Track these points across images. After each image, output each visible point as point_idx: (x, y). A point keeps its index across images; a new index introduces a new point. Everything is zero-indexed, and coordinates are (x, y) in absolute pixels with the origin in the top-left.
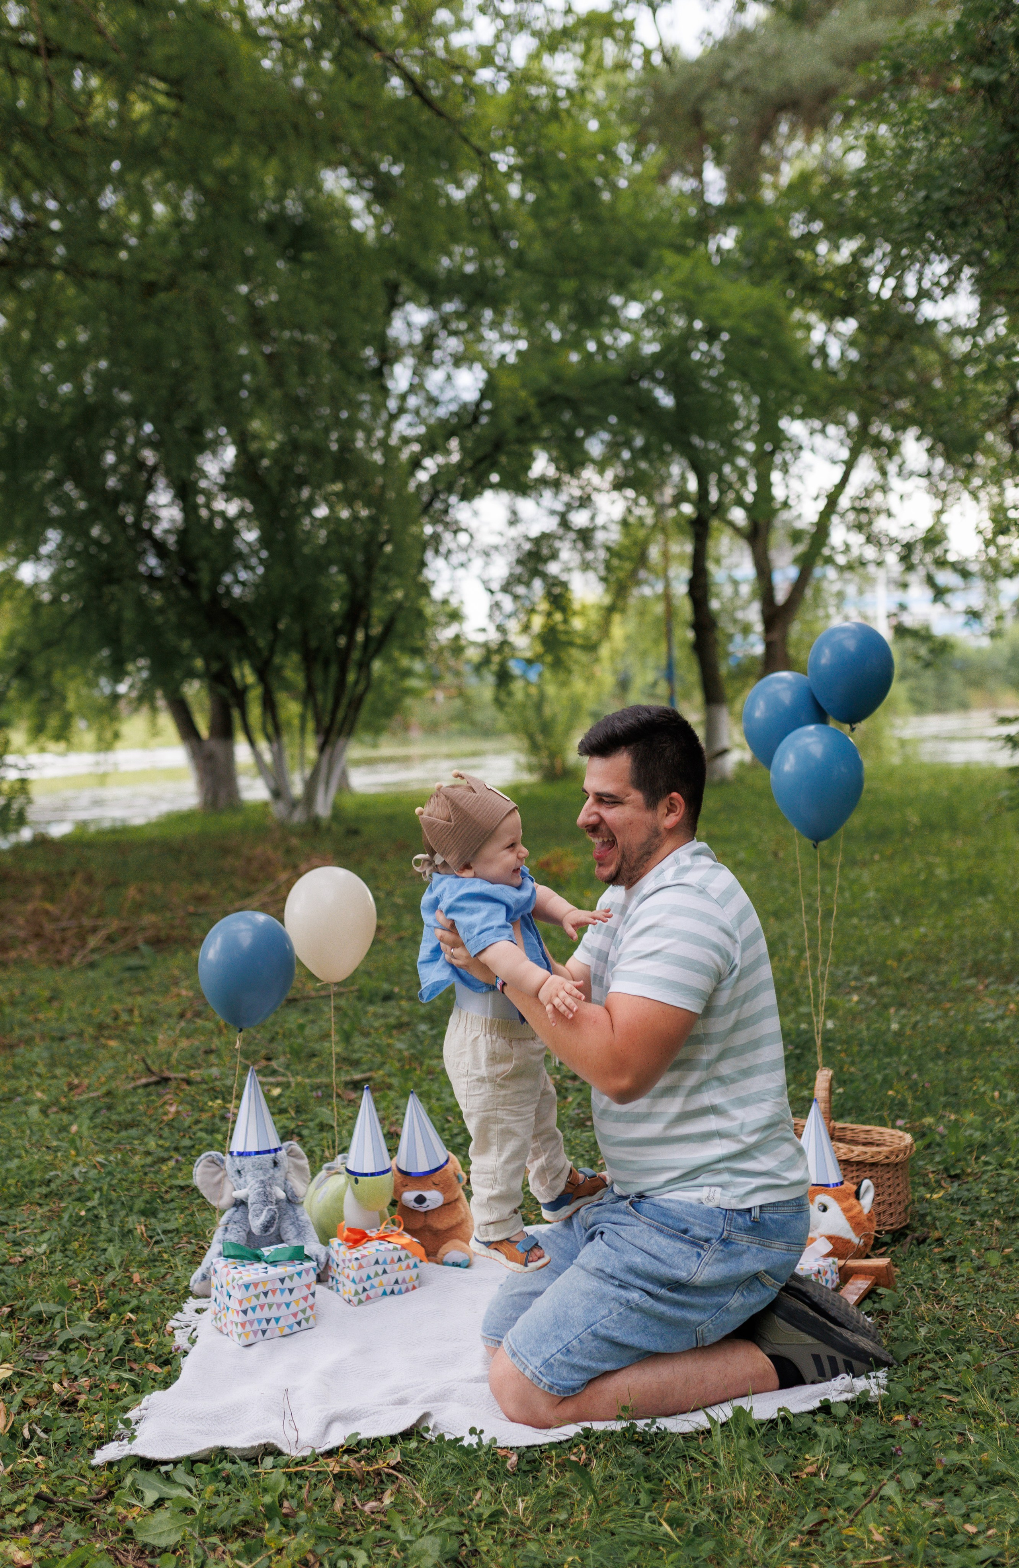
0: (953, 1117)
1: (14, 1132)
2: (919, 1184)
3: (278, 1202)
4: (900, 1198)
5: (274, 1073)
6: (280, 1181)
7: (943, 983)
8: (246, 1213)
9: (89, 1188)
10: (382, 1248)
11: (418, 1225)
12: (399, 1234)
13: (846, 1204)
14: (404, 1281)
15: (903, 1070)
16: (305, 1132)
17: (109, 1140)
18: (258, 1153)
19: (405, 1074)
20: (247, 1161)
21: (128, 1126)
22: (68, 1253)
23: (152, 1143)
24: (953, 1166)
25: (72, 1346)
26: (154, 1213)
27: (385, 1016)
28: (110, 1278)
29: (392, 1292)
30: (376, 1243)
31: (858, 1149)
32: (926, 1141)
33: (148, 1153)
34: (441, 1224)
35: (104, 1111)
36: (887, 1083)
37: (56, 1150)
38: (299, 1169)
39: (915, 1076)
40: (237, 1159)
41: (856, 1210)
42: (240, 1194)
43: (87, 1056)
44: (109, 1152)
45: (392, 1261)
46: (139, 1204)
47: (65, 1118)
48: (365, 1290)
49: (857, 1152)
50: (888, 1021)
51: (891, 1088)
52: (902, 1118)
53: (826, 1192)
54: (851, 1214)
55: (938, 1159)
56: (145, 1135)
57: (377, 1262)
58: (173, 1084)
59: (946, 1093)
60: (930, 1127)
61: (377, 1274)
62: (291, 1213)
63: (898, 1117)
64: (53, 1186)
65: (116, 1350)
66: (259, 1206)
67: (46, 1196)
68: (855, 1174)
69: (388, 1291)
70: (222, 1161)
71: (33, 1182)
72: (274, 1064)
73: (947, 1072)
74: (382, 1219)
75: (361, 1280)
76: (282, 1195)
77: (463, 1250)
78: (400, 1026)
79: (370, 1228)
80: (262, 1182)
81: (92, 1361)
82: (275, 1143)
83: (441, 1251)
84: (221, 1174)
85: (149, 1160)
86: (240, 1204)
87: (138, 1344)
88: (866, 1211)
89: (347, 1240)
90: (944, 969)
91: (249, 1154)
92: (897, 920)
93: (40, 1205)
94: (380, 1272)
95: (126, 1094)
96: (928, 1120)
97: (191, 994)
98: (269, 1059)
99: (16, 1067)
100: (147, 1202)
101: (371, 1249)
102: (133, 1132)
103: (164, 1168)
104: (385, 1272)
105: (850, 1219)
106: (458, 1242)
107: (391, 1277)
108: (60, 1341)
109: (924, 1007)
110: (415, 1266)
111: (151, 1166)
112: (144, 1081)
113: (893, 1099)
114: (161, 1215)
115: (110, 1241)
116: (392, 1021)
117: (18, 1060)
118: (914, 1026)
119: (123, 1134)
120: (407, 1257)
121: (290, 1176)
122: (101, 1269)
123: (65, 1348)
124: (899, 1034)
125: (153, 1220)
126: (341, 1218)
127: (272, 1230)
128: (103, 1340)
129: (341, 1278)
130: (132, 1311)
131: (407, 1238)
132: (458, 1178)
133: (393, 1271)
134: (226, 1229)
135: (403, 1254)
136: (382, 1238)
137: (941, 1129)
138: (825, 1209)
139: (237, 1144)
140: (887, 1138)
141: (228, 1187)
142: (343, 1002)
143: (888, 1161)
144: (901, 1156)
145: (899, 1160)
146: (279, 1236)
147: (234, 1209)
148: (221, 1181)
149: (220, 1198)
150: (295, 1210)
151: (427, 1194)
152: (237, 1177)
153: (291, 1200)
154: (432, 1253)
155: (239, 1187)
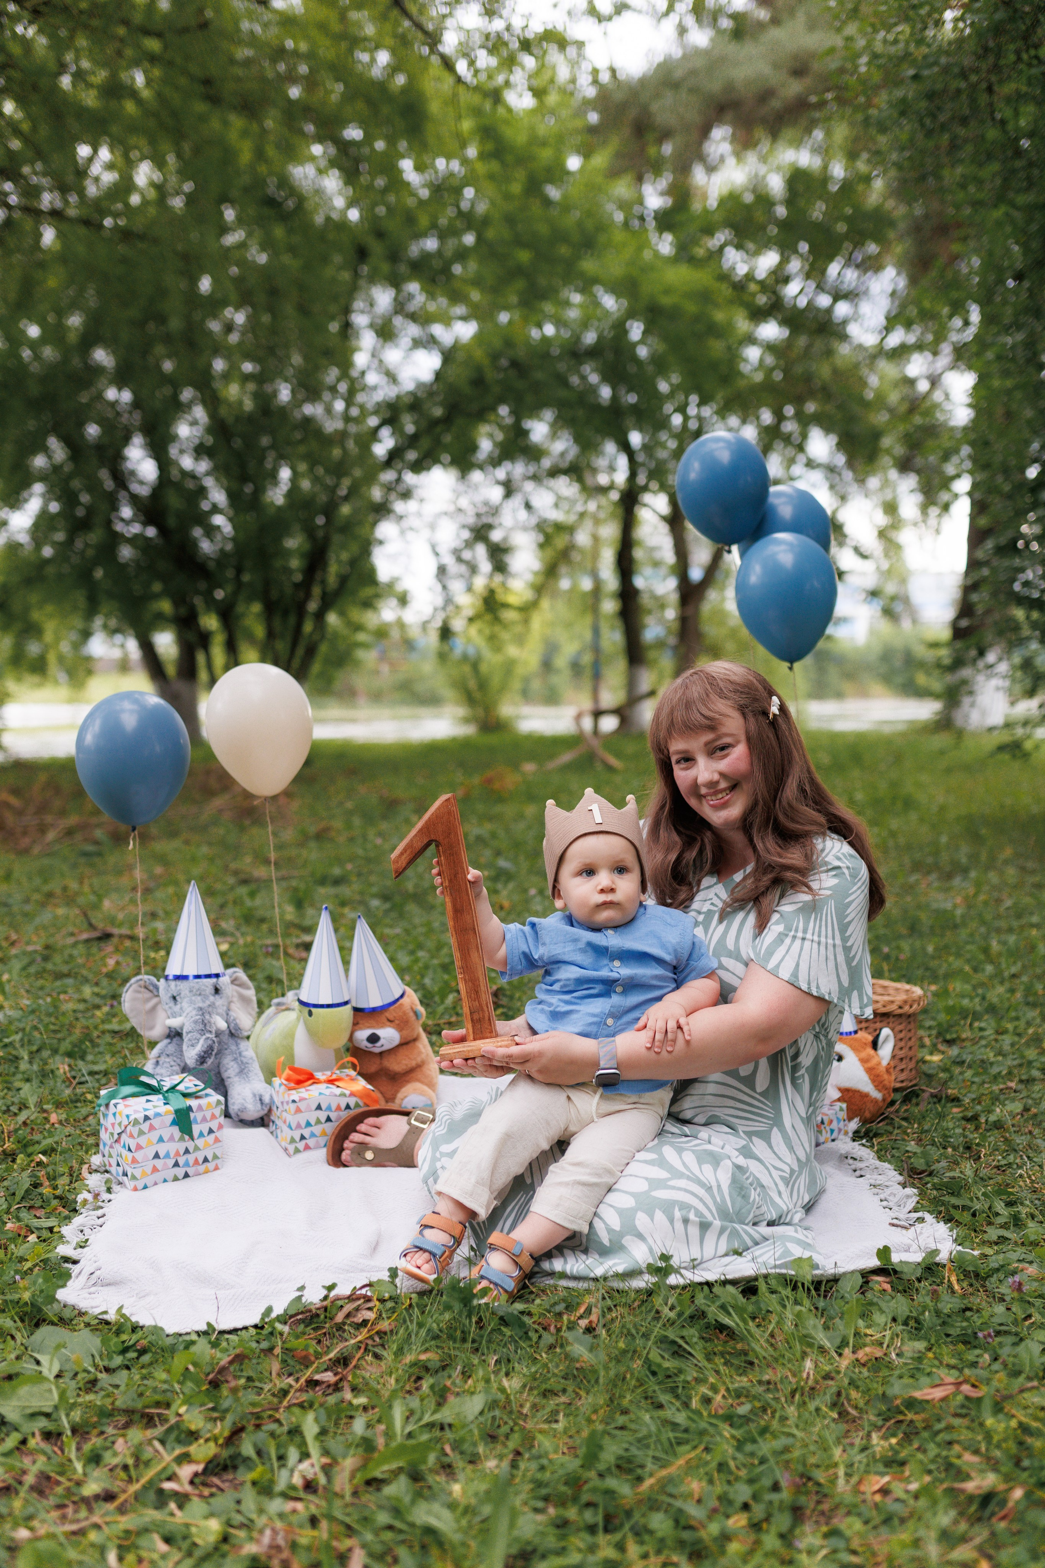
3: (218, 1034)
4: (911, 1053)
6: (222, 1010)
8: (180, 1046)
11: (374, 1068)
12: (353, 1079)
13: (863, 1055)
17: (42, 988)
18: (197, 977)
20: (184, 986)
21: (64, 976)
23: (87, 991)
24: (948, 1031)
26: (82, 1058)
27: (336, 895)
28: (22, 1117)
30: (323, 1086)
33: (82, 1000)
34: (398, 1064)
35: (38, 962)
38: (244, 1000)
40: (173, 984)
41: (875, 1062)
42: (174, 1022)
44: (40, 999)
45: (339, 1108)
46: (65, 1046)
53: (841, 1039)
54: (869, 1065)
56: (82, 984)
57: (320, 1108)
58: (115, 940)
62: (233, 1048)
66: (196, 1035)
70: (157, 988)
76: (222, 1025)
77: (424, 1095)
78: (352, 902)
79: (318, 1070)
80: (201, 1009)
82: (217, 967)
83: (400, 1097)
84: (155, 1001)
85: (81, 1006)
86: (175, 1035)
88: (884, 1065)
89: (289, 1080)
94: (323, 1119)
95: (65, 948)
100: (74, 1045)
101: (315, 1092)
102: (70, 981)
103: (98, 1013)
104: (328, 1119)
105: (870, 1071)
106: (419, 1086)
107: (335, 1126)
111: (84, 1012)
112: (85, 936)
114: (89, 1058)
115: (28, 1080)
116: (345, 898)
119: (59, 983)
120: (358, 1104)
121: (233, 1006)
122: (14, 1109)
125: (80, 1063)
127: (210, 1061)
129: (283, 1123)
130: (44, 1153)
131: (362, 1083)
132: (415, 1013)
134: (157, 1063)
135: (352, 1101)
136: (332, 1082)
138: (841, 1059)
139: (173, 969)
141: (161, 1015)
143: (900, 1011)
144: (915, 1006)
145: (912, 1011)
146: (219, 1073)
147: (167, 1041)
148: (154, 1008)
149: (151, 1028)
150: (237, 1045)
151: (380, 1032)
152: (172, 1004)
153: (234, 1033)
154: (390, 1099)
155: (174, 1015)
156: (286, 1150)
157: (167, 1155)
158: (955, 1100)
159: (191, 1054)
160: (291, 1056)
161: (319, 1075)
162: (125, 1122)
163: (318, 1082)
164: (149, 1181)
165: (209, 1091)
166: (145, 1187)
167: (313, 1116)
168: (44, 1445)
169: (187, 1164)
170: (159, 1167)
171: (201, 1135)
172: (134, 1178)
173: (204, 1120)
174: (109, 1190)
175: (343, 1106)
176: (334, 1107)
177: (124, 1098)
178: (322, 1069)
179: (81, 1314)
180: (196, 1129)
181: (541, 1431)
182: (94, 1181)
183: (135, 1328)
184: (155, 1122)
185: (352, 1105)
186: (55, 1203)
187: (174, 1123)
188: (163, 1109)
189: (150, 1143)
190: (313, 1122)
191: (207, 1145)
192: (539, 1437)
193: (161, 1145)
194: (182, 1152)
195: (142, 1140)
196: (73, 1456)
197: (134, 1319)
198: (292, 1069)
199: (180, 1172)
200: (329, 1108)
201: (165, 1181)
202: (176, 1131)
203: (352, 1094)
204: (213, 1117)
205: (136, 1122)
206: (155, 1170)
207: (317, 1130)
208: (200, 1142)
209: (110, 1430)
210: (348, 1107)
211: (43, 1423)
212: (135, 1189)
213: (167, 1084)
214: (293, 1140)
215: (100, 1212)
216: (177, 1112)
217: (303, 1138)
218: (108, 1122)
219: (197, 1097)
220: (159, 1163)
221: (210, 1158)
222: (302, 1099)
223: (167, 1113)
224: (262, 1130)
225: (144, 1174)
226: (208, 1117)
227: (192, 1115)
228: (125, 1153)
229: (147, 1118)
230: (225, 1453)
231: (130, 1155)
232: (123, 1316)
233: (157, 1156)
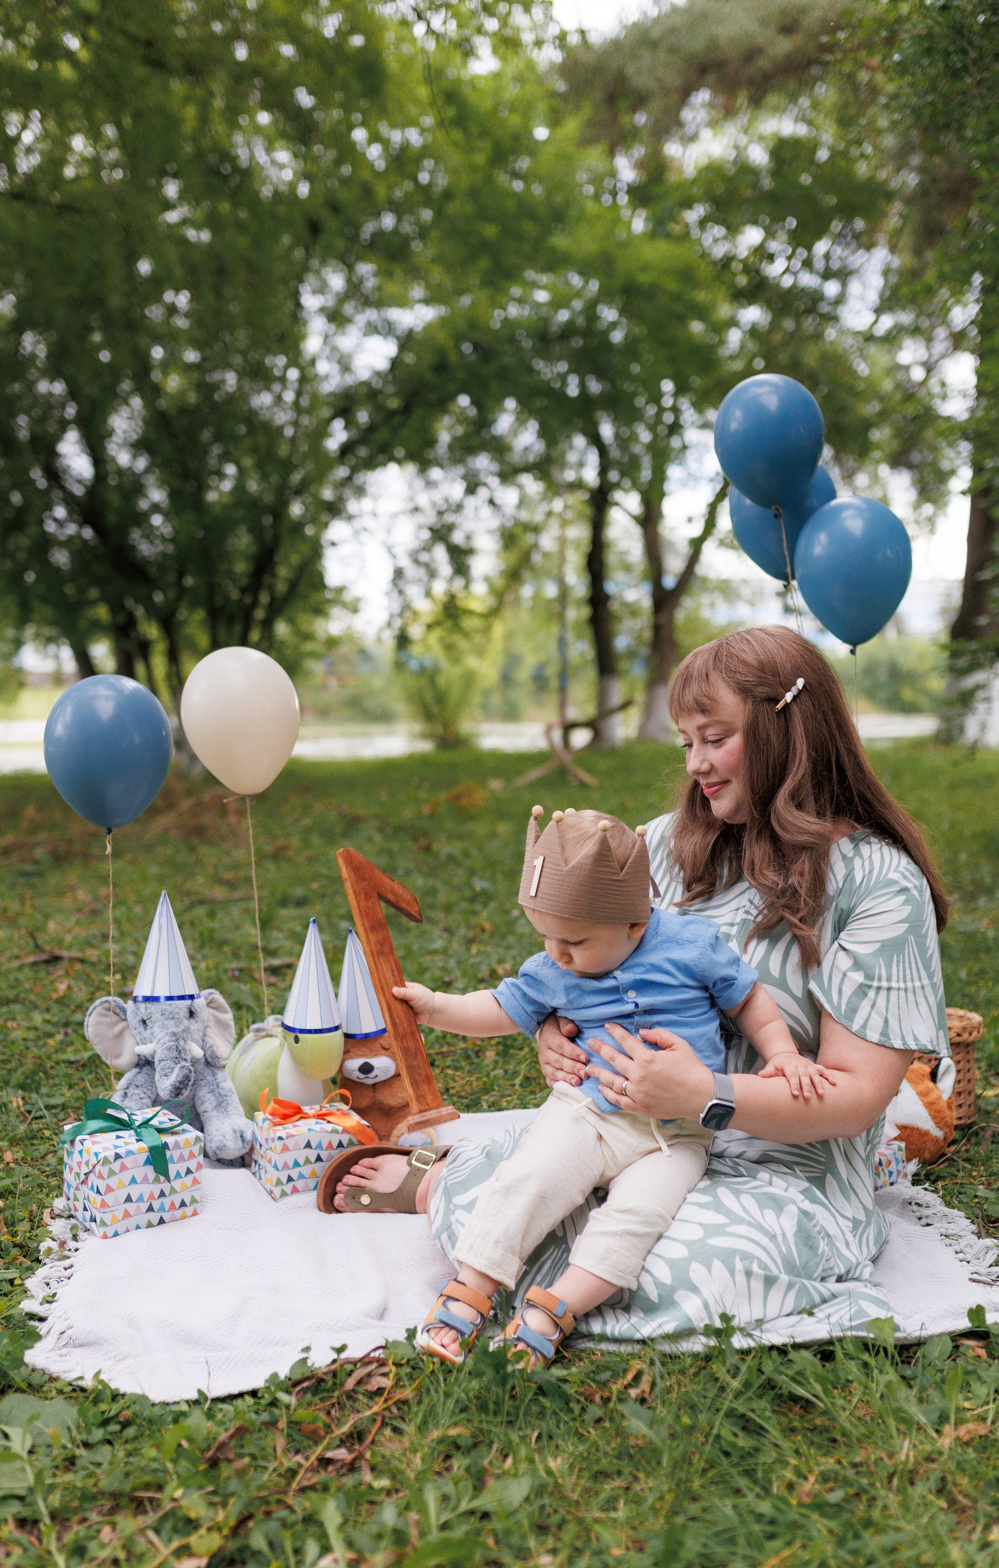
3: (194, 1062)
6: (198, 1036)
8: (151, 1075)
10: (318, 1128)
11: (366, 1101)
12: (346, 1114)
13: (921, 1088)
18: (170, 998)
20: (155, 1008)
23: (37, 1018)
30: (311, 1121)
33: (32, 1028)
34: (392, 1098)
38: (221, 1024)
40: (142, 1006)
41: (933, 1095)
42: (144, 1050)
45: (330, 1146)
46: (17, 1077)
54: (928, 1099)
56: (30, 1011)
57: (308, 1146)
58: (65, 964)
61: (307, 1161)
62: (210, 1078)
66: (170, 1063)
70: (124, 1011)
74: (324, 1094)
76: (198, 1052)
80: (174, 1034)
82: (191, 988)
83: (395, 1133)
84: (122, 1025)
85: (32, 1035)
86: (145, 1063)
88: (945, 1097)
89: (274, 1115)
94: (313, 1158)
95: (10, 972)
100: (27, 1077)
102: (16, 1007)
103: (51, 1042)
104: (319, 1159)
105: (928, 1105)
111: (35, 1040)
112: (31, 959)
114: (44, 1090)
120: (351, 1143)
121: (209, 1032)
125: (34, 1096)
127: (186, 1093)
129: (264, 1163)
131: (355, 1119)
134: (125, 1095)
135: (344, 1139)
136: (321, 1117)
138: (899, 1093)
139: (142, 989)
141: (128, 1041)
144: (974, 1034)
145: (969, 1039)
146: (195, 1107)
147: (136, 1071)
148: (120, 1034)
149: (118, 1056)
150: (214, 1075)
151: (374, 1062)
152: (141, 1029)
153: (211, 1063)
154: (386, 1137)
155: (144, 1042)
156: (271, 1193)
157: (140, 1199)
159: (165, 1085)
160: (274, 1088)
161: (306, 1109)
162: (93, 1161)
163: (306, 1117)
164: (120, 1227)
165: (186, 1126)
166: (116, 1235)
167: (302, 1155)
168: (18, 1535)
169: (162, 1209)
170: (132, 1212)
171: (178, 1175)
172: (103, 1224)
173: (182, 1158)
174: (75, 1238)
175: (335, 1144)
176: (325, 1146)
177: (91, 1134)
178: (310, 1103)
179: (52, 1379)
180: (173, 1169)
181: (597, 1521)
182: (58, 1227)
183: (116, 1396)
184: (127, 1161)
185: (345, 1143)
186: (15, 1252)
187: (148, 1162)
188: (136, 1146)
189: (121, 1185)
190: (301, 1162)
191: (184, 1188)
192: (597, 1528)
193: (134, 1186)
194: (156, 1195)
195: (113, 1182)
196: (53, 1547)
197: (113, 1385)
198: (278, 1102)
199: (154, 1217)
200: (319, 1146)
201: (138, 1227)
202: (150, 1171)
203: (345, 1131)
204: (192, 1155)
205: (106, 1161)
206: (127, 1215)
207: (306, 1170)
208: (177, 1184)
209: (94, 1517)
210: (340, 1145)
211: (15, 1508)
212: (105, 1237)
213: (139, 1119)
214: (279, 1183)
215: (67, 1263)
216: (152, 1149)
217: (290, 1179)
218: (72, 1161)
219: (173, 1133)
220: (131, 1207)
221: (188, 1202)
222: (289, 1136)
223: (140, 1151)
224: (243, 1171)
225: (115, 1220)
226: (186, 1156)
227: (168, 1153)
228: (93, 1195)
229: (118, 1156)
230: (232, 1546)
231: (99, 1198)
232: (101, 1382)
233: (129, 1199)
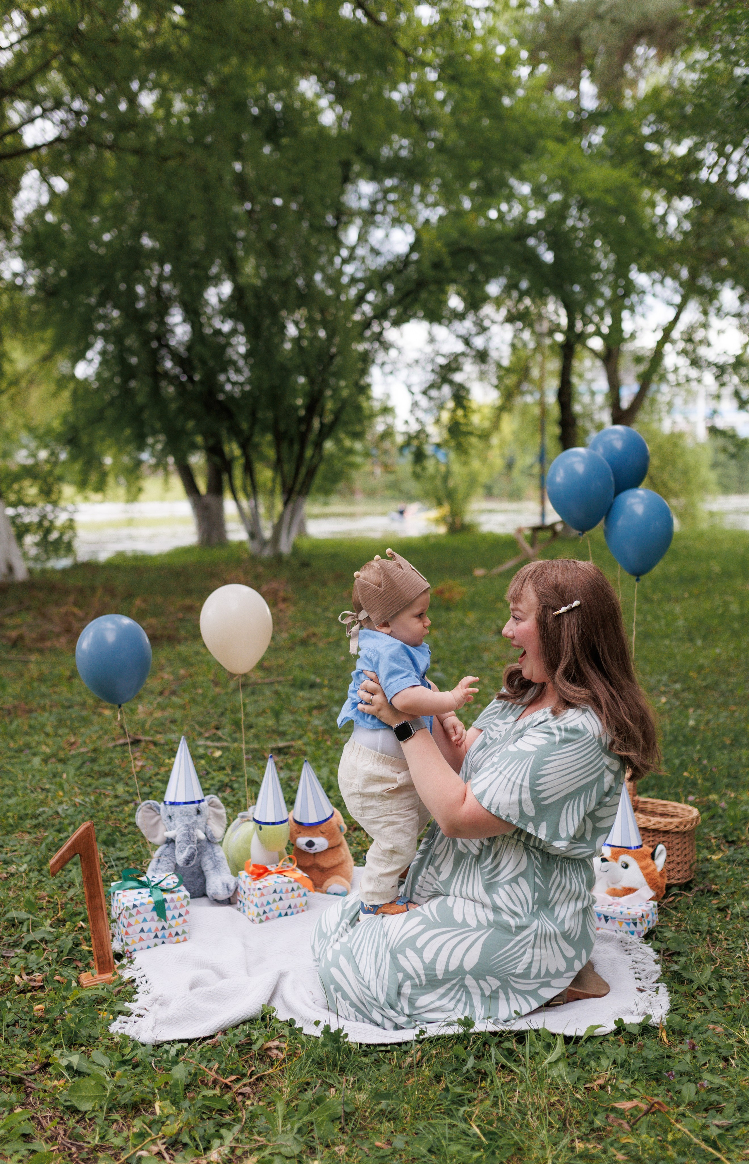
0: (733, 795)
1: (20, 777)
2: (703, 847)
3: (199, 841)
4: (686, 859)
5: (219, 739)
6: (201, 825)
7: (731, 691)
8: (174, 848)
9: (67, 821)
10: (279, 880)
11: (308, 864)
12: (293, 870)
13: (643, 864)
14: (296, 906)
15: (696, 756)
16: (236, 786)
17: (90, 785)
19: (318, 744)
20: (176, 809)
21: (106, 775)
22: (43, 872)
23: (121, 789)
24: (731, 834)
25: (33, 947)
27: (310, 699)
28: (71, 893)
29: (286, 914)
30: (275, 876)
31: (654, 820)
32: (711, 813)
33: (116, 797)
34: (325, 862)
35: (88, 763)
36: (683, 766)
37: (48, 791)
38: (218, 816)
39: (705, 762)
40: (169, 807)
41: (651, 869)
42: (170, 834)
43: (86, 722)
44: (88, 794)
45: (287, 891)
47: (60, 767)
48: (265, 912)
49: (653, 822)
50: (687, 718)
51: (686, 770)
52: (694, 794)
53: (628, 853)
54: (647, 871)
55: (719, 828)
56: (117, 782)
57: (275, 892)
58: (143, 744)
59: (729, 776)
60: (714, 802)
61: (274, 901)
62: (210, 850)
63: (690, 793)
64: (40, 819)
65: (66, 951)
66: (184, 844)
67: (35, 826)
68: (651, 839)
69: (283, 913)
70: (159, 809)
71: (27, 815)
72: (219, 733)
73: (731, 759)
74: (281, 857)
75: (262, 905)
76: (202, 836)
77: (342, 884)
78: (319, 707)
79: (271, 863)
80: (187, 825)
81: (47, 959)
83: (326, 884)
84: (157, 818)
85: (115, 802)
86: (170, 842)
87: (85, 948)
88: (659, 869)
89: (252, 873)
90: (732, 680)
91: (179, 804)
92: (699, 643)
93: (29, 833)
94: (277, 899)
95: (107, 751)
96: (713, 797)
97: (172, 677)
98: (217, 728)
99: (31, 727)
100: (109, 834)
101: (271, 881)
103: (126, 809)
104: (281, 899)
105: (646, 875)
106: (338, 878)
107: (286, 903)
108: (25, 942)
109: (715, 709)
110: (305, 895)
111: (116, 806)
112: (121, 741)
113: (687, 779)
114: (118, 845)
116: (314, 703)
117: (33, 722)
118: (708, 722)
119: (102, 781)
120: (299, 888)
121: (210, 822)
122: (65, 886)
123: (28, 948)
124: (695, 729)
125: (112, 849)
126: (249, 856)
127: (193, 861)
128: (58, 943)
129: (247, 902)
131: (299, 873)
132: (340, 828)
133: (287, 898)
134: (159, 861)
135: (295, 886)
136: (280, 873)
137: (723, 804)
138: (626, 866)
139: (169, 797)
140: (679, 811)
141: (161, 828)
142: (279, 688)
143: (677, 830)
144: (688, 826)
145: (686, 829)
146: (200, 868)
147: (165, 845)
148: (157, 823)
149: (155, 836)
150: (212, 848)
151: (314, 839)
152: (168, 821)
153: (210, 841)
154: (320, 885)
155: (170, 829)
156: (252, 920)
157: (150, 930)
158: (717, 894)
159: (181, 858)
171: (173, 918)
173: (175, 908)
177: (126, 889)
180: (169, 914)
185: (295, 890)
187: (153, 909)
188: (148, 899)
189: (137, 923)
194: (159, 928)
202: (155, 915)
203: (296, 881)
208: (172, 923)
210: (293, 891)
214: (258, 914)
216: (157, 902)
219: (172, 892)
223: (150, 902)
224: (228, 908)
227: (166, 905)
